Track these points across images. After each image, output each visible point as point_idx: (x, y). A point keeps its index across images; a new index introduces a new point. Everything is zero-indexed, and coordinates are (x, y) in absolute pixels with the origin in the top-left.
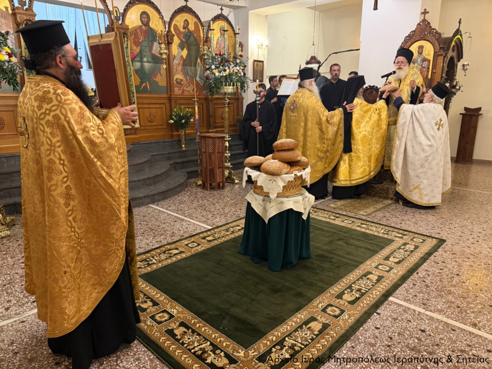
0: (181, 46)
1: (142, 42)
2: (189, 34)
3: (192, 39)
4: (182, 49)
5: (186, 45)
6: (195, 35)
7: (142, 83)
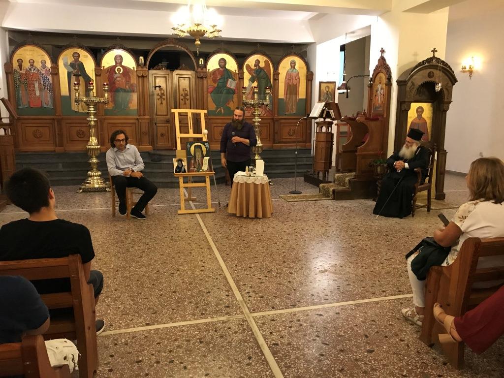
0: (252, 80)
1: (219, 79)
2: (259, 70)
3: (262, 74)
4: (253, 82)
5: (256, 79)
6: (265, 70)
7: (217, 108)
